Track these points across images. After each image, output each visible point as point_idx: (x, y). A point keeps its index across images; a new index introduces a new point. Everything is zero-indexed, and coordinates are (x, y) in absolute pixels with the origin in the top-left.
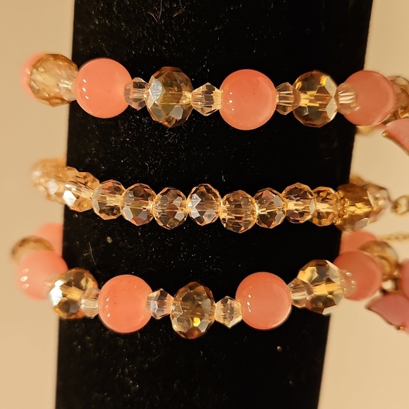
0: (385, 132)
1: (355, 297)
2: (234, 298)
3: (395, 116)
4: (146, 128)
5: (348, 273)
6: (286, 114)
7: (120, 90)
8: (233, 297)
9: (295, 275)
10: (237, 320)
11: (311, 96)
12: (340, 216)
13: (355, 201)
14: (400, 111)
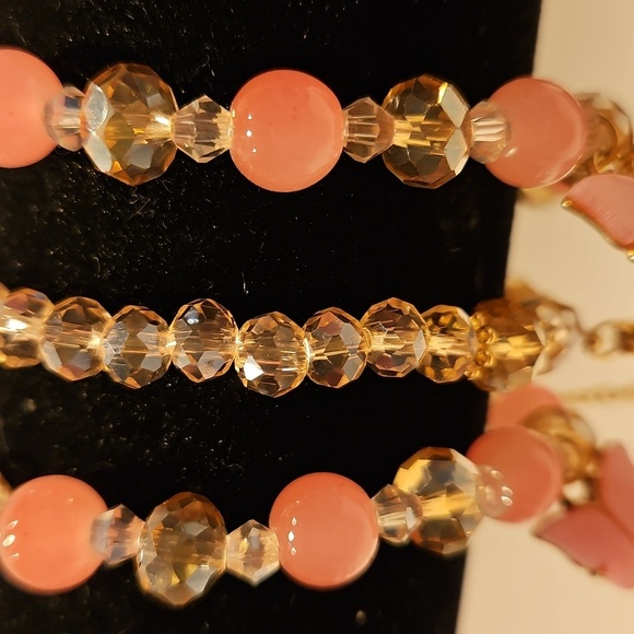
0: (567, 199)
1: (512, 516)
2: (267, 525)
3: (587, 167)
4: (94, 187)
5: (494, 472)
6: (365, 160)
7: (34, 111)
8: (264, 522)
9: (390, 478)
10: (269, 568)
11: (414, 124)
12: (477, 363)
13: (507, 333)
14: (596, 161)
